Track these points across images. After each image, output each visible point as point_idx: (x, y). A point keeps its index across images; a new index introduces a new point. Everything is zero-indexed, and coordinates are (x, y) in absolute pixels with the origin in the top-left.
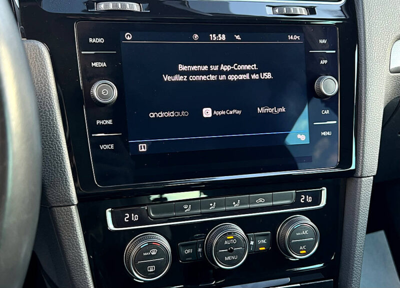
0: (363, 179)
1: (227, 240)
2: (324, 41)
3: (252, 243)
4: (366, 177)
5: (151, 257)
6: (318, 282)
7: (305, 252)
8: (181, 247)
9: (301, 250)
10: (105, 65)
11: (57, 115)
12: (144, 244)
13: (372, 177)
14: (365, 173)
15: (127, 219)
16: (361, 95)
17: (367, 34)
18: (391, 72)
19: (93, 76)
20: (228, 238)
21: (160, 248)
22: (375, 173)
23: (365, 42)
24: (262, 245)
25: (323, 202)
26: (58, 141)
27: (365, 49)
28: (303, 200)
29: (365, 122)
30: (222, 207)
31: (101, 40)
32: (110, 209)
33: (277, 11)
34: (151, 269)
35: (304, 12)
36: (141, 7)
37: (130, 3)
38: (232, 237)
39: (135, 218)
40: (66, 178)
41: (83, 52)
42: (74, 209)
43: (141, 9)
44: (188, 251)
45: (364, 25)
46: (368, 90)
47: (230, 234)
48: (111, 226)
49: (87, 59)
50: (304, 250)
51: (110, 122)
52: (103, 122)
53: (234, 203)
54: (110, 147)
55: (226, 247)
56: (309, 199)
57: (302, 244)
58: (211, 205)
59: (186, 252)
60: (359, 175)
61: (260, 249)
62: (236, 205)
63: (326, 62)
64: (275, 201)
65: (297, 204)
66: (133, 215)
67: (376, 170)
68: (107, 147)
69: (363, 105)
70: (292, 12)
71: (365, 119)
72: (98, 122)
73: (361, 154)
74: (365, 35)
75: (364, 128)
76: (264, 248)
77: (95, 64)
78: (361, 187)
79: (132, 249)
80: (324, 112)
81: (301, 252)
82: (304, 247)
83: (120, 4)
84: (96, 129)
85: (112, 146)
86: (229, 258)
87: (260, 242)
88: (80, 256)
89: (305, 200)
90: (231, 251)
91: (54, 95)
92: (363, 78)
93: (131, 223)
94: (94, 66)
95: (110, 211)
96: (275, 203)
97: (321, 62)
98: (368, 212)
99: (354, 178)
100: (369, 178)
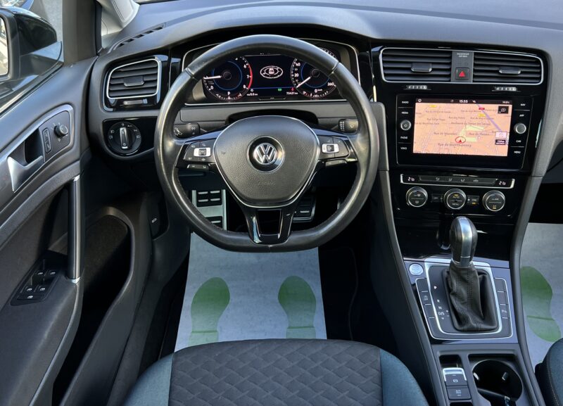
1: (455, 196)
2: (524, 105)
3: (468, 200)
4: (537, 177)
5: (417, 197)
7: (496, 208)
8: (433, 196)
12: (415, 191)
13: (542, 177)
14: (537, 175)
15: (409, 180)
19: (402, 118)
21: (422, 195)
22: (543, 175)
25: (512, 186)
28: (500, 184)
31: (407, 102)
34: (417, 202)
36: (427, 87)
39: (413, 180)
41: (398, 108)
42: (387, 172)
47: (457, 194)
48: (402, 181)
49: (400, 110)
51: (406, 138)
54: (405, 148)
55: (454, 199)
56: (504, 184)
57: (495, 204)
58: (450, 179)
59: (435, 198)
60: (533, 175)
61: (473, 203)
62: (462, 181)
63: (523, 115)
64: (485, 182)
65: (497, 184)
66: (412, 178)
67: (545, 174)
72: (401, 137)
76: (475, 203)
77: (403, 113)
78: (534, 182)
79: (409, 192)
80: (517, 141)
81: (494, 208)
82: (495, 206)
83: (417, 87)
84: (400, 140)
86: (455, 204)
87: (473, 200)
88: (388, 192)
89: (502, 184)
90: (456, 201)
93: (411, 181)
95: (402, 175)
100: (540, 177)
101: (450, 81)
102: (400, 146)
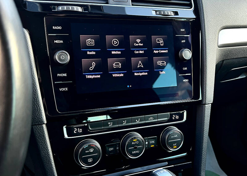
0: (206, 105)
1: (133, 142)
2: (183, 30)
3: (147, 143)
4: (207, 104)
5: (90, 153)
6: (183, 164)
7: (176, 147)
8: (107, 147)
9: (174, 146)
10: (62, 42)
11: (34, 71)
12: (86, 146)
13: (211, 104)
14: (207, 102)
15: (75, 131)
16: (204, 59)
17: (206, 26)
18: (219, 47)
19: (55, 48)
20: (134, 140)
21: (95, 148)
22: (212, 102)
23: (205, 31)
24: (152, 144)
25: (185, 119)
26: (35, 86)
27: (205, 34)
28: (174, 118)
29: (206, 74)
30: (130, 123)
31: (60, 28)
32: (66, 126)
33: (158, 13)
34: (90, 160)
35: (172, 14)
36: (82, 9)
37: (76, 7)
38: (136, 140)
39: (80, 131)
40: (40, 108)
41: (49, 35)
42: (44, 126)
43: (83, 10)
44: (111, 149)
45: (204, 21)
46: (207, 56)
47: (135, 138)
48: (66, 136)
49: (52, 39)
50: (175, 146)
51: (65, 75)
52: (61, 75)
53: (137, 121)
54: (65, 89)
56: (177, 117)
57: (174, 142)
58: (124, 122)
59: (110, 149)
60: (204, 103)
61: (151, 146)
62: (138, 121)
63: (184, 41)
64: (159, 119)
65: (170, 120)
66: (79, 129)
67: (213, 100)
68: (64, 89)
69: (205, 65)
70: (166, 14)
71: (206, 72)
72: (58, 75)
73: (205, 92)
74: (205, 27)
75: (206, 77)
76: (153, 146)
77: (57, 42)
78: (205, 110)
79: (79, 149)
80: (184, 69)
81: (174, 147)
82: (175, 144)
83: (70, 7)
84: (56, 78)
85: (67, 89)
86: (134, 152)
87: (151, 142)
88: (48, 155)
89: (175, 118)
90: (136, 148)
91: (32, 59)
92: (205, 50)
93: (78, 134)
94: (56, 43)
95: (65, 127)
96: (159, 120)
97: (182, 41)
98: (209, 124)
99: (201, 105)
100: (209, 105)
101: (107, 3)
102: (57, 86)
